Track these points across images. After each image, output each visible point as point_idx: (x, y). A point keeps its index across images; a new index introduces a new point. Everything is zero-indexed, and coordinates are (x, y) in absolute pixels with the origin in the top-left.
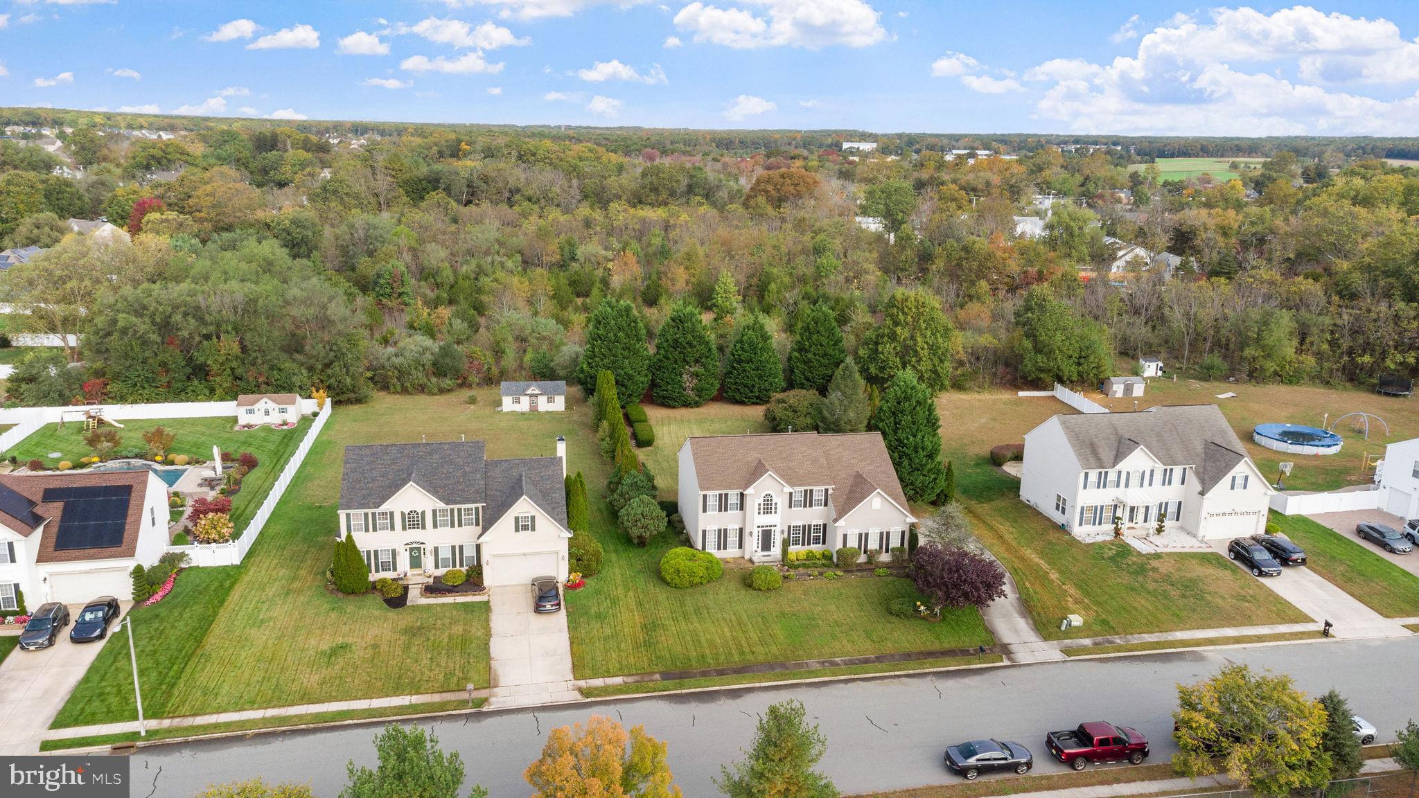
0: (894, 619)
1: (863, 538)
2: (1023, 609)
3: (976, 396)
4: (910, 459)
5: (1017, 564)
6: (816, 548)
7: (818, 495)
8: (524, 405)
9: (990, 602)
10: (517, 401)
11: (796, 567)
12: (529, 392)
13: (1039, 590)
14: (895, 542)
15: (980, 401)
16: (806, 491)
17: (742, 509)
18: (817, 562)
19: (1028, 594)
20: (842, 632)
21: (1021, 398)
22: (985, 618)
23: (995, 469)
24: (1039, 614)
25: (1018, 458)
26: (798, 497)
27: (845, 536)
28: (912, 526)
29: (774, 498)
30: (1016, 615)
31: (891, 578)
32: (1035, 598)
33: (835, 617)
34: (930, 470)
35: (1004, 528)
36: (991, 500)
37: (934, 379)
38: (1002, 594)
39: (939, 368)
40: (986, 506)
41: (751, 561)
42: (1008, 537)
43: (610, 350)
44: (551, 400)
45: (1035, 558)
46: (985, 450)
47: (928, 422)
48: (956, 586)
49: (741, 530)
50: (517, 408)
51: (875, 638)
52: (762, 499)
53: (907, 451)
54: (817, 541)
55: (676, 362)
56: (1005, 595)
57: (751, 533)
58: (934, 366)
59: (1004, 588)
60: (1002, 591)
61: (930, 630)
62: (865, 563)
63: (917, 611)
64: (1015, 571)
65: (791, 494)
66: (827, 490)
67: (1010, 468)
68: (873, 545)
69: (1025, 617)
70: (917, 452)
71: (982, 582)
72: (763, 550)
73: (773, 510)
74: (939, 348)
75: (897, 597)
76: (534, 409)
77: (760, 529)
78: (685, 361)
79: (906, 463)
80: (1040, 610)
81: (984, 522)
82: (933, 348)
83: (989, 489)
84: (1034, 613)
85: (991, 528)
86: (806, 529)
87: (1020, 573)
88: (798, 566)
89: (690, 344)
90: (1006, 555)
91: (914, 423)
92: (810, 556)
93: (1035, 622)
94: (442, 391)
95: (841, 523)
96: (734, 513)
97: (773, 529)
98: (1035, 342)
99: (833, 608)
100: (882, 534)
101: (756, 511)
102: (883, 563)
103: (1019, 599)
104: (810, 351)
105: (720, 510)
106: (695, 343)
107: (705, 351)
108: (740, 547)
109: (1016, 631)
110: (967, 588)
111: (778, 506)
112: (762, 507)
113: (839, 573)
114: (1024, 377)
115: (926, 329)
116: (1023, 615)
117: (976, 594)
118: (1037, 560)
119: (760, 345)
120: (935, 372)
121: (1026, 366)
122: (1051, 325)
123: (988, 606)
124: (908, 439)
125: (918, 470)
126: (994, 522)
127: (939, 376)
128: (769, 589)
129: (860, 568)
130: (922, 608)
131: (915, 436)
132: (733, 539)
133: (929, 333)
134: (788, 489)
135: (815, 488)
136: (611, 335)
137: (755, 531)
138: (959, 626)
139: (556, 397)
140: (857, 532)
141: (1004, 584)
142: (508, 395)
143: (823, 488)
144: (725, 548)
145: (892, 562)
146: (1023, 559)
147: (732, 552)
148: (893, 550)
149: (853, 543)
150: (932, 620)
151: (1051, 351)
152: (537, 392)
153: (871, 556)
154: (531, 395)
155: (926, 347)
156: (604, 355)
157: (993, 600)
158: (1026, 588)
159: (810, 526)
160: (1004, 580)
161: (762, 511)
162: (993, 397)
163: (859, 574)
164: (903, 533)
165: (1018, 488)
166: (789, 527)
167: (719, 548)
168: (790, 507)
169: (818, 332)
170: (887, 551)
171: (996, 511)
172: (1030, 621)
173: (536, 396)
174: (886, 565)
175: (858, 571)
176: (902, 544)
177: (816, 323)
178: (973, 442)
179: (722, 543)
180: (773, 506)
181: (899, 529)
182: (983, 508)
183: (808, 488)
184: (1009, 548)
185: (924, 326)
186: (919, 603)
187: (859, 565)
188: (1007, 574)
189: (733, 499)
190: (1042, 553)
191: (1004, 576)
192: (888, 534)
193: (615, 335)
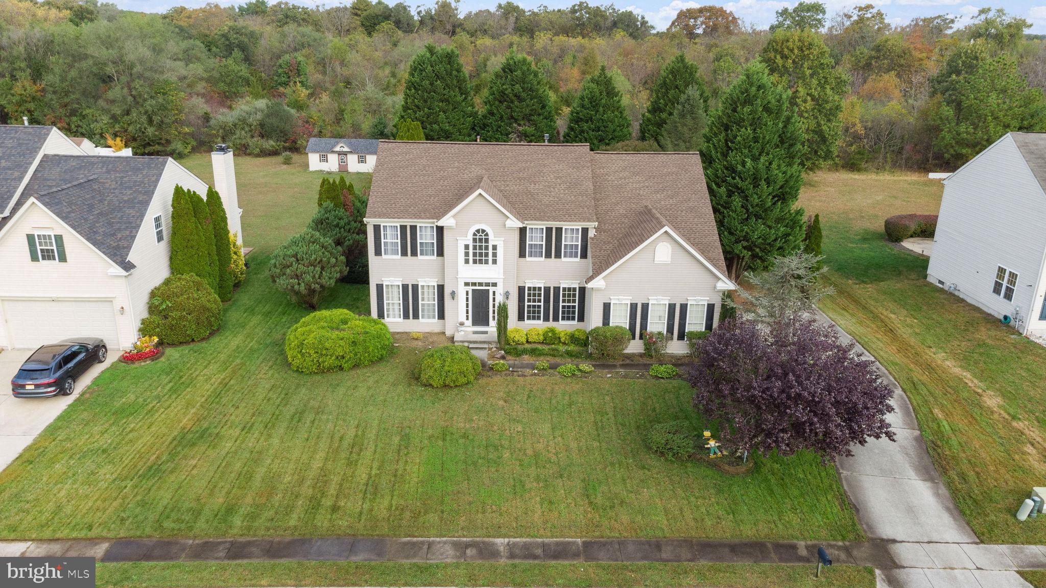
0: (653, 461)
1: (639, 312)
2: (927, 461)
3: (874, 176)
4: (746, 198)
5: (918, 374)
6: (564, 327)
7: (571, 239)
8: (332, 164)
9: (854, 447)
10: (324, 159)
11: (518, 353)
12: (337, 149)
13: (962, 425)
14: (696, 323)
15: (876, 181)
16: (549, 230)
17: (441, 253)
18: (562, 348)
19: (939, 433)
20: (538, 479)
21: (932, 180)
22: (844, 473)
23: (891, 245)
24: (963, 477)
25: (927, 231)
26: (536, 239)
27: (607, 307)
28: (728, 295)
29: (491, 237)
30: (911, 473)
31: (676, 383)
32: (954, 442)
33: (540, 446)
34: (779, 220)
35: (897, 318)
36: (879, 280)
37: (818, 143)
38: (883, 431)
39: (824, 128)
40: (870, 288)
41: (452, 339)
42: (904, 332)
43: (426, 101)
44: (362, 160)
45: (953, 368)
46: (879, 226)
47: (782, 142)
48: (778, 407)
49: (441, 288)
50: (325, 167)
51: (599, 500)
52: (470, 237)
53: (740, 184)
54: (569, 316)
55: (501, 118)
56: (890, 436)
57: (453, 294)
58: (819, 125)
59: (889, 418)
60: (884, 425)
61: (720, 491)
62: (641, 355)
63: (701, 446)
64: (912, 386)
65: (523, 231)
66: (585, 231)
67: (913, 246)
68: (657, 324)
69: (931, 479)
70: (756, 186)
71: (837, 404)
72: (475, 322)
73: (490, 258)
74: (827, 102)
75: (676, 418)
76: (343, 168)
77: (470, 288)
78: (512, 117)
79: (737, 201)
80: (965, 467)
81: (864, 308)
82: (819, 102)
83: (879, 266)
84: (953, 474)
85: (875, 317)
86: (551, 295)
87: (924, 391)
88: (525, 351)
89: (517, 96)
90: (898, 358)
91: (756, 140)
92: (551, 338)
93: (954, 493)
94: (264, 153)
95: (598, 283)
96: (428, 260)
97: (491, 289)
98: (959, 106)
99: (546, 428)
100: (672, 307)
101: (461, 257)
102: (672, 356)
103: (919, 440)
104: (665, 110)
105: (404, 253)
106: (523, 95)
107: (537, 107)
108: (441, 316)
109: (911, 511)
110: (800, 413)
111: (500, 252)
112: (471, 251)
113: (586, 366)
114: (939, 157)
115: (812, 76)
116: (927, 474)
117: (820, 429)
118: (957, 371)
119: (603, 101)
120: (819, 132)
121: (943, 138)
122: (982, 84)
123: (849, 454)
124: (744, 164)
125: (758, 217)
126: (880, 309)
127: (824, 140)
128: (445, 386)
129: (630, 362)
130: (712, 443)
131: (755, 159)
132: (428, 300)
133: (815, 82)
134: (514, 223)
135: (565, 226)
136: (426, 83)
137: (462, 291)
138: (783, 486)
139: (368, 157)
140: (628, 301)
141: (890, 409)
142: (315, 151)
143: (579, 226)
144: (416, 316)
145: (689, 356)
146: (929, 368)
147: (427, 324)
148: (692, 335)
149: (620, 319)
150: (731, 469)
151: (982, 118)
152: (346, 149)
153: (651, 343)
154: (340, 153)
155: (809, 98)
156: (417, 107)
157: (863, 442)
158: (935, 419)
159: (557, 289)
160: (891, 402)
161: (471, 258)
162: (895, 178)
163: (622, 371)
164: (711, 308)
165: (925, 267)
166: (521, 290)
167: (406, 316)
168: (522, 254)
169: (677, 87)
170: (681, 337)
171: (885, 293)
172: (943, 490)
173: (345, 154)
174: (677, 361)
175: (623, 366)
176: (709, 326)
177: (675, 77)
178: (863, 217)
179: (411, 309)
180: (490, 251)
181: (704, 301)
182: (866, 291)
183: (554, 224)
184: (904, 348)
185: (808, 72)
186: (707, 434)
187: (630, 357)
188: (898, 392)
189: (426, 237)
190: (965, 360)
191: (890, 393)
192: (684, 308)
193: (432, 84)
